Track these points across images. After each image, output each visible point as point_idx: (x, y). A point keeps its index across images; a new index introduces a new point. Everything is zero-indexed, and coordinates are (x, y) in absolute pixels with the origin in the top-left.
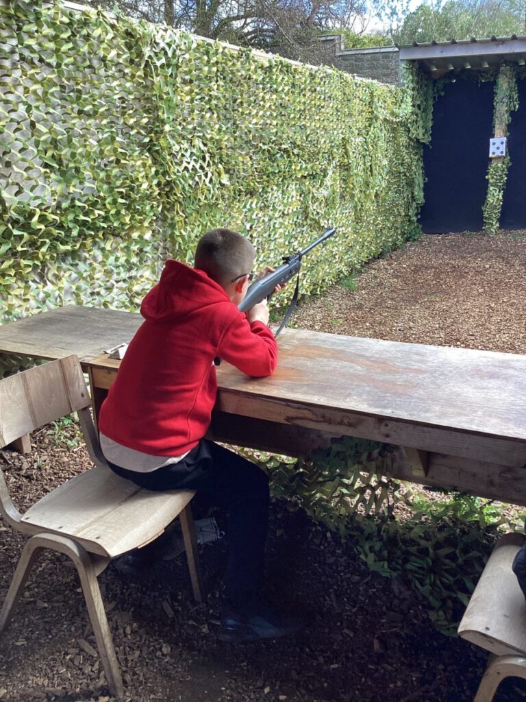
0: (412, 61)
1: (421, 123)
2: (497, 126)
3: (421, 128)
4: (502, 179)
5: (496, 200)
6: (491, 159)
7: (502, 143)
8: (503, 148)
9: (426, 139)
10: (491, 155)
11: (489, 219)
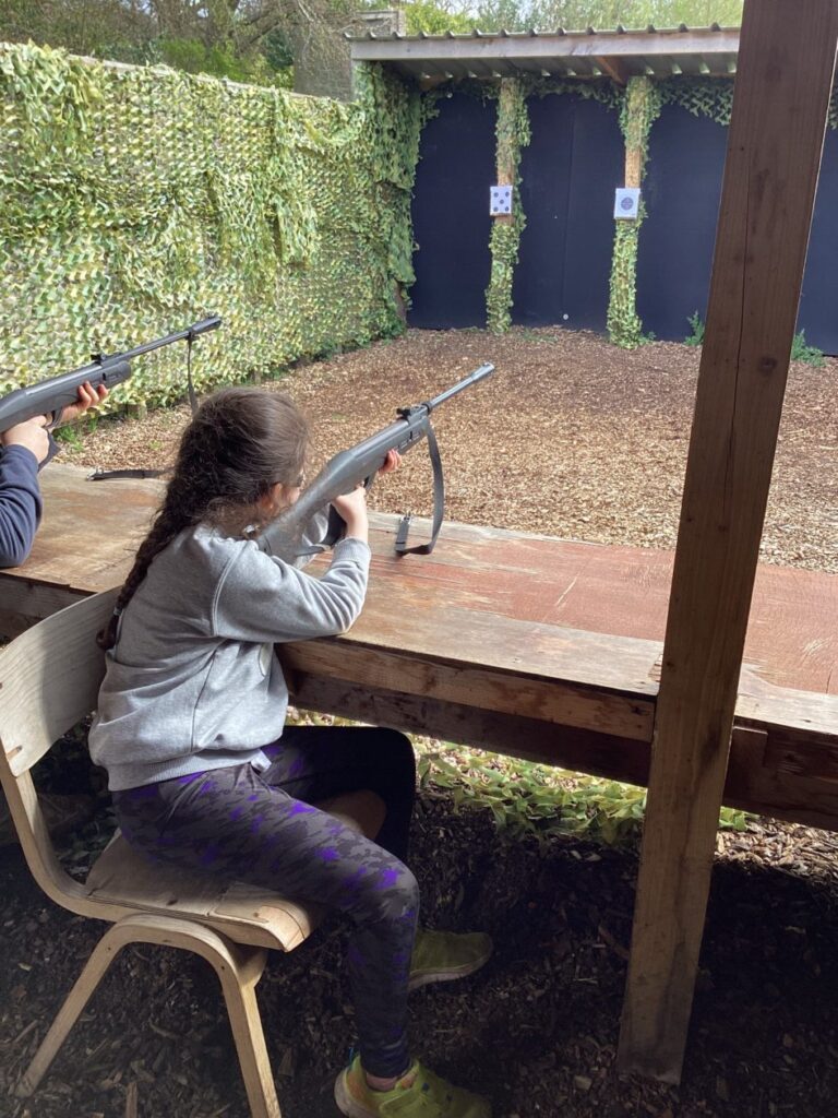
0: (372, 63)
1: (396, 158)
2: (500, 168)
3: (396, 167)
4: (510, 248)
5: (501, 280)
6: (493, 218)
7: (507, 194)
8: (509, 201)
9: (407, 184)
10: (492, 212)
11: (494, 309)
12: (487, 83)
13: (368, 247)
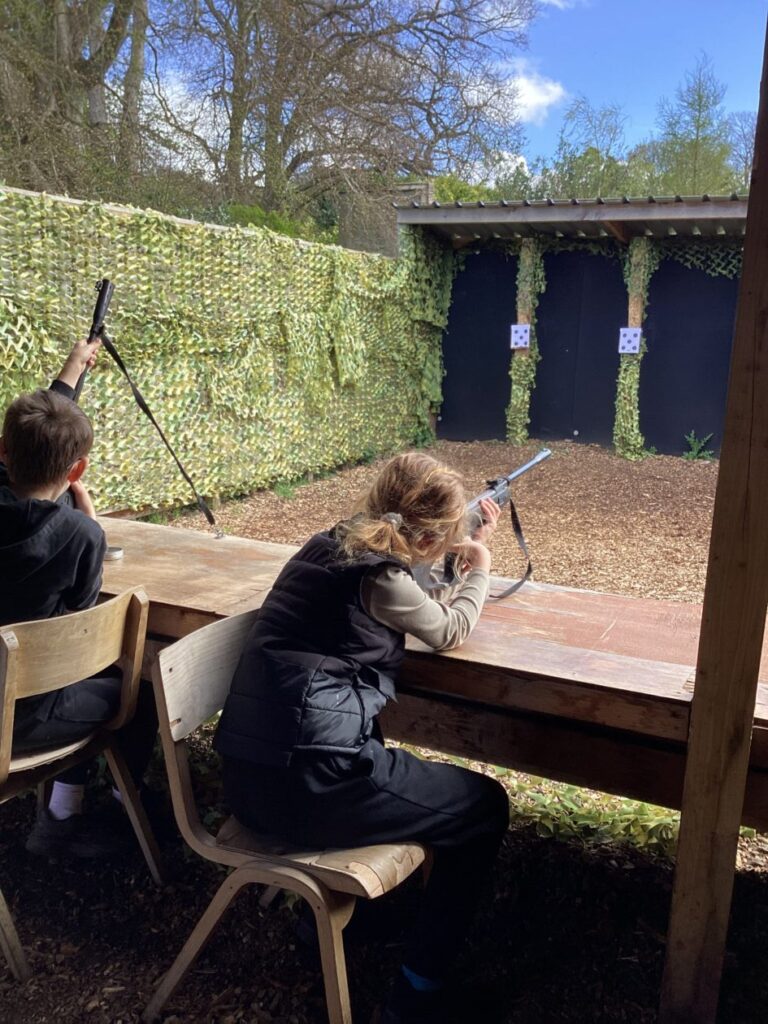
0: (414, 226)
1: (431, 302)
2: (520, 310)
3: (430, 308)
4: (527, 375)
5: (520, 401)
6: (513, 351)
7: (526, 331)
8: (527, 337)
9: (442, 322)
10: (513, 346)
11: (513, 425)
12: (510, 242)
13: (406, 373)
